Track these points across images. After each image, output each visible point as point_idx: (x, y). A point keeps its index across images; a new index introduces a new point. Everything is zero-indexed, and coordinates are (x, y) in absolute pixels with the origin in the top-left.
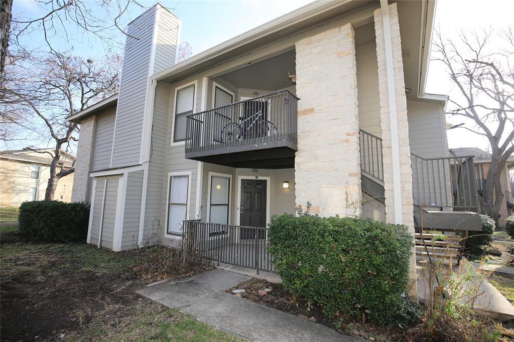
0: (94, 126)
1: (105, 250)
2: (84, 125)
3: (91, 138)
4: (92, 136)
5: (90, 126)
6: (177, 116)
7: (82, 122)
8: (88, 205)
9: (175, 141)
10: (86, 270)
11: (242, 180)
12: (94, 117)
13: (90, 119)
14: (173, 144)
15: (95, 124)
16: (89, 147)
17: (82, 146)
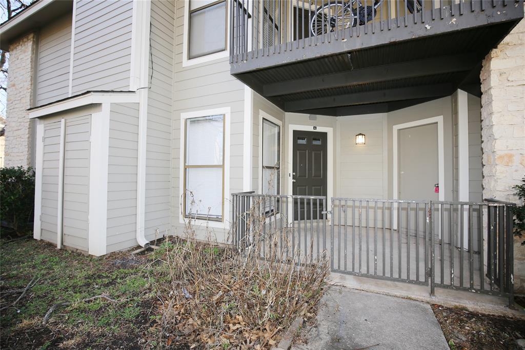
0: (33, 50)
1: (73, 252)
2: (15, 52)
3: (29, 70)
4: (30, 66)
5: (25, 52)
6: (191, 13)
7: (12, 47)
8: (31, 173)
9: (190, 58)
10: (30, 327)
11: (294, 131)
12: (31, 36)
13: (25, 40)
14: (186, 63)
15: (35, 47)
16: (28, 84)
17: (14, 85)
